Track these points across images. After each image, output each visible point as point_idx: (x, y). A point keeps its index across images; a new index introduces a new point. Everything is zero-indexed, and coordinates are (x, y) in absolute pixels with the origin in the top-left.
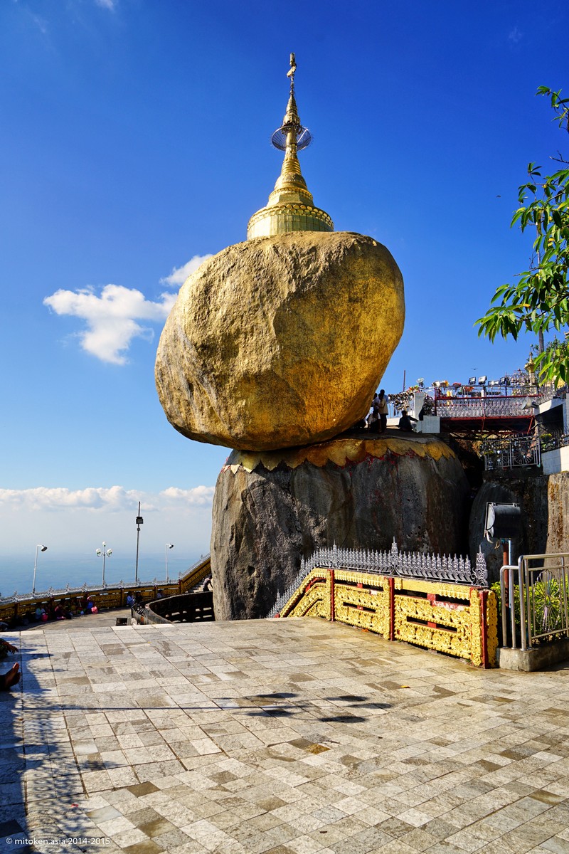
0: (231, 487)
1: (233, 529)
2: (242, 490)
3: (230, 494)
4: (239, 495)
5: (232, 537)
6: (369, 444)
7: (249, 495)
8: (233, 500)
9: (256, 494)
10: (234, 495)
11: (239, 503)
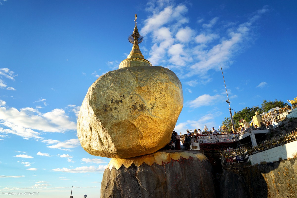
0: (109, 177)
2: (114, 178)
3: (108, 181)
4: (112, 181)
6: (171, 154)
7: (117, 181)
8: (110, 184)
9: (121, 180)
10: (110, 181)
11: (112, 185)
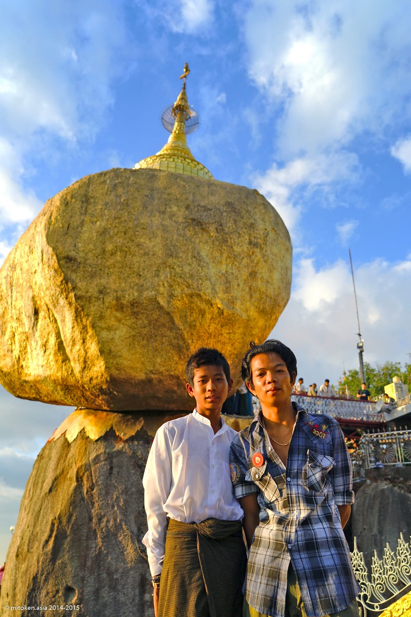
0: (62, 461)
1: (53, 524)
2: (79, 464)
3: (58, 471)
4: (72, 473)
5: (50, 536)
7: (87, 472)
8: (61, 480)
9: (99, 472)
10: (65, 473)
11: (71, 484)
